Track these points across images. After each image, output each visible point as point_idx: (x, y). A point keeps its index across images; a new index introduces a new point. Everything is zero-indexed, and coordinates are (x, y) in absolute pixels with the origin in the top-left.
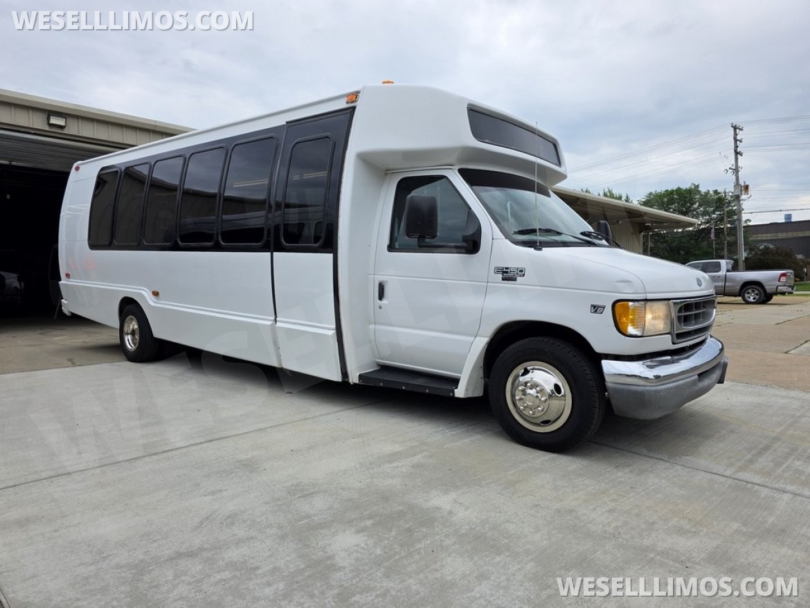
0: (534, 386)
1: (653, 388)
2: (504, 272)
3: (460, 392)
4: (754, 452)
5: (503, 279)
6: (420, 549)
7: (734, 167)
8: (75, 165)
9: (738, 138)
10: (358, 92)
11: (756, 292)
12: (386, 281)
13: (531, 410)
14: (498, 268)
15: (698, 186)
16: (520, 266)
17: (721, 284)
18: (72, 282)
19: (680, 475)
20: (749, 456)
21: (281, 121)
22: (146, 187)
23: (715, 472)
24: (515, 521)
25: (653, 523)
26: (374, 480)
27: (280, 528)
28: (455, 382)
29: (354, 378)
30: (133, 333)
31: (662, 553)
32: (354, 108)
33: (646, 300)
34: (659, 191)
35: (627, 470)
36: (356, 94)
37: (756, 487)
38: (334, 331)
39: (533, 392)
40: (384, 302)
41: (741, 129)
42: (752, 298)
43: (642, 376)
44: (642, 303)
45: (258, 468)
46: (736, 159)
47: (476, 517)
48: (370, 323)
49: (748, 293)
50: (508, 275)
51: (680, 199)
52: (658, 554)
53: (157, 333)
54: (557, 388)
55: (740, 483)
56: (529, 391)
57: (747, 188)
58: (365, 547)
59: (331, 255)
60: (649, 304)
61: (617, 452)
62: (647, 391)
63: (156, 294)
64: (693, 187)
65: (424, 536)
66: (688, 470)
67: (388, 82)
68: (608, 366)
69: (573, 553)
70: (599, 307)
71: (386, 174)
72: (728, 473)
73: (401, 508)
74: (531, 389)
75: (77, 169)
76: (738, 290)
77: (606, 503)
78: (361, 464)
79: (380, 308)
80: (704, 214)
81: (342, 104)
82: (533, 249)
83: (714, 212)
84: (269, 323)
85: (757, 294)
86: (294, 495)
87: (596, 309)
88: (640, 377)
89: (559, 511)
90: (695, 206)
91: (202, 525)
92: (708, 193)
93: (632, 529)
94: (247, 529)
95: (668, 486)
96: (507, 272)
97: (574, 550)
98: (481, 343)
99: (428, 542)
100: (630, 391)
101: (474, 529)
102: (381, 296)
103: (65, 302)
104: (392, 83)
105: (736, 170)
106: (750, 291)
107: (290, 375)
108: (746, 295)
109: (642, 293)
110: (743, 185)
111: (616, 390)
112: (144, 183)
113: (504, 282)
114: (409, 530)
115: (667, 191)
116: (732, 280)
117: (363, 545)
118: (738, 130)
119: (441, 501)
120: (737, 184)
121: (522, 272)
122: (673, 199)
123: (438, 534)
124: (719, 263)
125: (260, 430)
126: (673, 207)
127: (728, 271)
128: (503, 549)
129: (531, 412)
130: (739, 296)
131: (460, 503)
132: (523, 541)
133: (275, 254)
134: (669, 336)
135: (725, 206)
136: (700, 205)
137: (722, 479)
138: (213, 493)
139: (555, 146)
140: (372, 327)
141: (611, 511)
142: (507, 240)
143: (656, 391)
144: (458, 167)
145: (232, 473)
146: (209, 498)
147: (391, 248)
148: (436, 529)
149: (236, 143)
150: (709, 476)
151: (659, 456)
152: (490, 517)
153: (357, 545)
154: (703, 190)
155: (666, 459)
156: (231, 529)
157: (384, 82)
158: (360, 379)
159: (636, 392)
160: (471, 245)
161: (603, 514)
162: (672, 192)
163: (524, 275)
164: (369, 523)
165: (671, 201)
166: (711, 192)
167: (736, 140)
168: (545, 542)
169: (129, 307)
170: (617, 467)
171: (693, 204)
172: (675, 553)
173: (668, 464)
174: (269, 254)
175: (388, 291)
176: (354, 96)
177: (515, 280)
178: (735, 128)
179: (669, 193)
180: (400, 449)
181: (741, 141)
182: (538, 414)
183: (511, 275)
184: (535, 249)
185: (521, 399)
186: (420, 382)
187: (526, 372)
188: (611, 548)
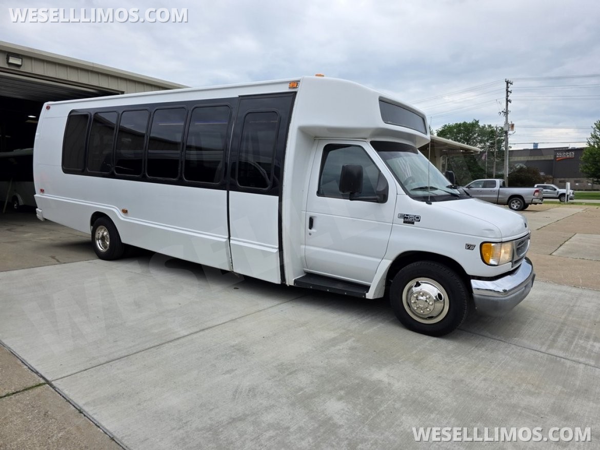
0: (424, 294)
1: (504, 298)
2: (405, 218)
3: (370, 295)
4: (554, 334)
5: (404, 222)
6: (383, 411)
7: (505, 111)
8: (46, 104)
9: (509, 89)
10: (299, 81)
11: (519, 202)
12: (314, 217)
13: (422, 309)
14: (401, 215)
15: (478, 122)
16: (417, 214)
17: (496, 196)
18: (45, 196)
19: (515, 352)
20: (551, 337)
21: (235, 94)
22: (116, 132)
23: (535, 349)
24: (431, 389)
25: (512, 388)
26: (330, 360)
27: (288, 398)
28: (367, 288)
29: (290, 282)
30: (103, 238)
31: (525, 409)
32: (296, 93)
33: (501, 242)
34: (451, 124)
35: (483, 349)
36: (297, 82)
37: (562, 359)
38: (278, 250)
39: (424, 298)
40: (313, 230)
41: (511, 84)
42: (515, 206)
43: (496, 290)
44: (499, 244)
45: (248, 352)
46: (507, 105)
47: (406, 387)
48: (301, 244)
49: (513, 203)
50: (409, 220)
51: (465, 130)
52: (523, 409)
53: (125, 240)
54: (440, 296)
55: (553, 356)
56: (421, 298)
57: (513, 126)
58: (348, 410)
59: (277, 198)
60: (503, 245)
61: (473, 335)
62: (500, 300)
63: (125, 212)
64: (474, 122)
65: (381, 402)
66: (519, 348)
67: (320, 75)
68: (475, 284)
69: (474, 410)
70: (471, 245)
71: (315, 140)
72: (543, 349)
73: (357, 381)
74: (422, 296)
75: (48, 108)
76: (506, 201)
77: (480, 374)
78: (315, 348)
79: (310, 234)
80: (480, 142)
81: (285, 89)
82: (425, 203)
83: (487, 141)
84: (225, 240)
85: (519, 204)
86: (284, 372)
87: (469, 247)
88: (494, 291)
89: (454, 381)
90: (475, 136)
91: (235, 396)
92: (484, 127)
93: (502, 392)
94: (267, 399)
95: (512, 361)
96: (407, 218)
97: (474, 409)
98: (386, 264)
99: (385, 406)
100: (489, 300)
101: (409, 395)
102: (311, 226)
103: (39, 210)
104: (323, 76)
105: (506, 113)
106: (514, 201)
107: (239, 277)
108: (512, 204)
109: (499, 238)
110: (510, 123)
111: (479, 299)
112: (113, 129)
113: (405, 224)
114: (370, 398)
115: (456, 124)
116: (503, 194)
117: (346, 409)
118: (509, 84)
119: (380, 375)
120: (507, 123)
121: (418, 219)
122: (460, 130)
123: (389, 400)
124: (495, 181)
125: (232, 320)
126: (460, 136)
127: (501, 187)
128: (432, 409)
129: (422, 311)
130: (507, 204)
131: (392, 377)
132: (442, 403)
133: (230, 192)
134: (511, 263)
135: (496, 137)
136: (478, 135)
137: (541, 355)
138: (228, 372)
139: (424, 120)
140: (303, 247)
141: (485, 380)
142: (407, 196)
143: (505, 300)
144: (369, 140)
145: (232, 356)
146: (228, 375)
147: (319, 193)
148: (387, 397)
149: (195, 106)
150: (533, 352)
151: (499, 338)
152: (415, 386)
153: (343, 409)
154: (481, 124)
155: (503, 340)
156: (256, 399)
157: (317, 75)
158: (294, 283)
159: (493, 301)
160: (382, 197)
161: (481, 382)
162: (460, 125)
163: (419, 221)
164: (342, 393)
165: (459, 132)
166: (487, 126)
167: (507, 91)
168: (455, 404)
169: (100, 219)
170: (476, 347)
171: (473, 135)
172: (532, 408)
173: (506, 344)
174: (226, 192)
175: (315, 223)
176: (295, 84)
177: (413, 223)
178: (508, 83)
179: (458, 126)
180: (336, 335)
181: (511, 92)
182: (426, 313)
183: (410, 220)
184: (427, 203)
185: (415, 302)
186: (339, 287)
187: (418, 284)
188: (495, 406)
